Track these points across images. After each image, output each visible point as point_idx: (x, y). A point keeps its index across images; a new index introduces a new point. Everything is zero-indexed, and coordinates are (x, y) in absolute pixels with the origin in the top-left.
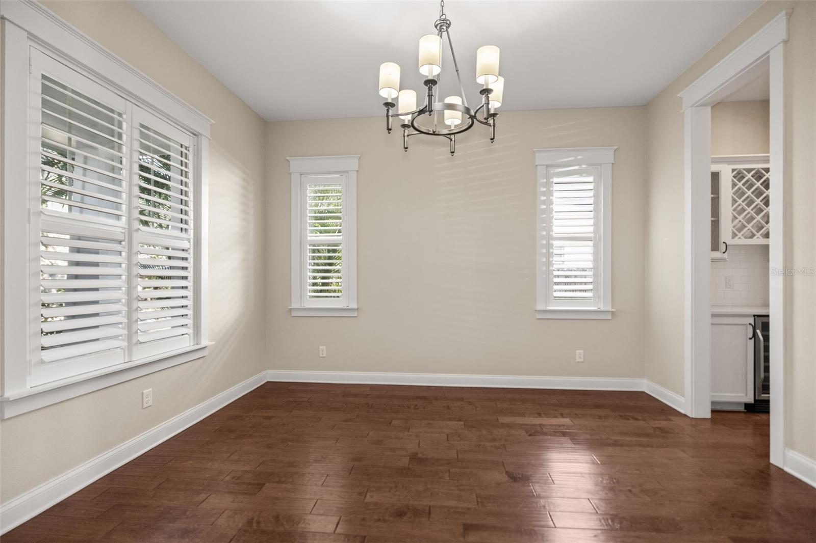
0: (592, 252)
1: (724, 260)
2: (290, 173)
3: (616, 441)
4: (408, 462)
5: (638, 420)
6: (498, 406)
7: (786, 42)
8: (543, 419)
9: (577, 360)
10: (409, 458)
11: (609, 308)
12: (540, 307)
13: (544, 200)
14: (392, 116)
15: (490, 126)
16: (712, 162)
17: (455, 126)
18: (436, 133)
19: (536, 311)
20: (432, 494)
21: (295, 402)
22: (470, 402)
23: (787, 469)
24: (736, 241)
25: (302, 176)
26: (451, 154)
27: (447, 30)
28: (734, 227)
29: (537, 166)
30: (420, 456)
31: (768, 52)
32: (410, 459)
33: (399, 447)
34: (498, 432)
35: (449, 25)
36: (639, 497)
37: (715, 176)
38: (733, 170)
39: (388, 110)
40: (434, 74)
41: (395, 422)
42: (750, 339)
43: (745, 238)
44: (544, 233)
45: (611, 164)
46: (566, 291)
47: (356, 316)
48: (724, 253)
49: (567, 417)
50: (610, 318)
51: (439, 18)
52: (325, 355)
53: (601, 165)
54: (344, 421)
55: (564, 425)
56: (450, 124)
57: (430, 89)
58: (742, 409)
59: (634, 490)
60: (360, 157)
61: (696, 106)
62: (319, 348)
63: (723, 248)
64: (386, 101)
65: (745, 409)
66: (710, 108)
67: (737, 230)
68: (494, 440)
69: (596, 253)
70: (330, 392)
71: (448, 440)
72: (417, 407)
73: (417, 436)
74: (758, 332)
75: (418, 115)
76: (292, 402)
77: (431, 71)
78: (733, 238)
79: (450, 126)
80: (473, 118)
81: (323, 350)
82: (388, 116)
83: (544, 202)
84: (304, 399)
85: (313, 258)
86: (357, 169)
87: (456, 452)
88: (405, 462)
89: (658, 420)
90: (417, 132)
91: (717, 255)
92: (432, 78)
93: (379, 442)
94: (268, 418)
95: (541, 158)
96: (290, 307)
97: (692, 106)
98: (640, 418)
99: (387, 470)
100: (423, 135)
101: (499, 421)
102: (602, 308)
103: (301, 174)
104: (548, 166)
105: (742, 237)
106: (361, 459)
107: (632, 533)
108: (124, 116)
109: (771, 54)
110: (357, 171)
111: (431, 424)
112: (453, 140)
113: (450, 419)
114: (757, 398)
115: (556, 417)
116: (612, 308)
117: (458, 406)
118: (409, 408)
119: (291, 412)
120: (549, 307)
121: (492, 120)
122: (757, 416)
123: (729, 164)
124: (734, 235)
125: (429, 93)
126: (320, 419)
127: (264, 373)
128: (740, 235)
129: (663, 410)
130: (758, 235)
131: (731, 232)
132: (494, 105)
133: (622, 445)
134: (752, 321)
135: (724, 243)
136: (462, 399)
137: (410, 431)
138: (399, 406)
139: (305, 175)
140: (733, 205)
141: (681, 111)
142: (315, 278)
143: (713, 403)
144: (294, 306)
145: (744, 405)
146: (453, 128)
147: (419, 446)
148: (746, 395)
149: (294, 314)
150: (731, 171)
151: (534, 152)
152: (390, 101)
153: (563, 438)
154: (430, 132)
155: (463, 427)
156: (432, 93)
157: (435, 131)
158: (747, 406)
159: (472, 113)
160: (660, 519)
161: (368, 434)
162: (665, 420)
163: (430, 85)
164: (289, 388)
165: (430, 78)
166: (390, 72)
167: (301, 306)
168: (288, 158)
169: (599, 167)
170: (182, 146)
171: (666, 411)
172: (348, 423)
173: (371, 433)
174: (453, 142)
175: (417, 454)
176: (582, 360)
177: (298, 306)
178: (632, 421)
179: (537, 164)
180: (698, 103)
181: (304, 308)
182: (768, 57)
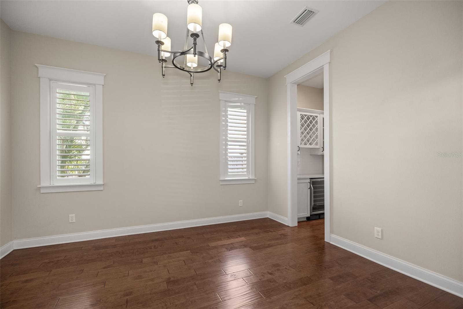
2: (39, 77)
3: (269, 244)
4: (166, 285)
5: (272, 232)
6: (205, 237)
7: (330, 63)
8: (231, 240)
9: (240, 206)
10: (165, 282)
11: (254, 178)
12: (222, 178)
13: (224, 120)
15: (218, 72)
17: (194, 68)
18: (184, 69)
19: (220, 180)
20: (191, 302)
21: (52, 262)
22: (188, 238)
23: (331, 243)
24: (303, 146)
25: (51, 81)
26: (191, 84)
30: (172, 279)
31: (323, 66)
32: (167, 283)
33: (156, 277)
34: (212, 252)
36: (291, 270)
38: (301, 115)
40: (197, 31)
41: (145, 260)
42: (309, 189)
44: (224, 138)
45: (254, 105)
47: (102, 189)
48: (298, 151)
49: (242, 237)
50: (254, 183)
52: (74, 221)
53: (250, 104)
54: (104, 268)
55: (243, 241)
56: (190, 66)
57: (195, 40)
58: (305, 220)
59: (287, 268)
60: (105, 76)
61: (293, 83)
62: (69, 216)
64: (157, 40)
65: (307, 219)
66: (296, 86)
68: (212, 258)
70: (82, 249)
71: (185, 264)
72: (156, 247)
73: (165, 266)
74: (311, 185)
75: (181, 55)
76: (49, 263)
77: (195, 29)
79: (190, 68)
81: (72, 217)
83: (224, 121)
84: (60, 259)
86: (103, 84)
87: (194, 271)
88: (164, 286)
89: (279, 230)
90: (174, 67)
92: (196, 33)
93: (139, 277)
94: (26, 281)
95: (223, 96)
96: (38, 186)
97: (291, 83)
98: (272, 231)
99: (154, 295)
100: (177, 69)
101: (209, 246)
102: (251, 178)
103: (50, 80)
104: (226, 101)
106: (131, 293)
107: (297, 290)
109: (324, 66)
110: (103, 85)
111: (170, 256)
112: (193, 76)
113: (181, 251)
114: (311, 214)
115: (237, 238)
116: (255, 177)
117: (182, 242)
118: (151, 248)
119: (51, 271)
120: (226, 178)
121: (219, 69)
122: (311, 222)
123: (300, 112)
124: (301, 143)
125: (194, 42)
126: (82, 271)
127: (10, 243)
129: (279, 225)
133: (272, 246)
134: (309, 181)
135: (298, 146)
136: (183, 237)
137: (158, 264)
138: (143, 248)
139: (54, 81)
141: (286, 84)
143: (298, 218)
144: (43, 184)
146: (192, 68)
147: (169, 273)
148: (308, 213)
149: (42, 191)
150: (300, 115)
151: (219, 92)
152: (160, 40)
153: (245, 248)
154: (181, 68)
155: (191, 253)
156: (196, 42)
157: (184, 68)
160: (303, 278)
161: (128, 273)
162: (282, 230)
163: (195, 37)
164: (40, 252)
165: (195, 32)
167: (50, 184)
168: (36, 65)
171: (281, 226)
172: (109, 269)
173: (131, 272)
174: (192, 77)
175: (169, 278)
176: (242, 205)
177: (47, 184)
178: (270, 233)
179: (220, 99)
180: (293, 82)
181: (53, 186)
182: (323, 67)
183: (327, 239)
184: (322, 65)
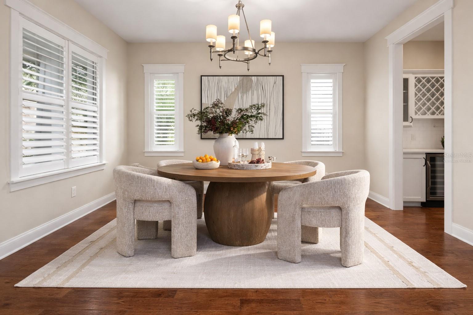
0: (332, 120)
1: (410, 126)
2: (144, 73)
7: (453, 8)
11: (341, 151)
12: (304, 150)
14: (213, 52)
15: (269, 57)
16: (404, 73)
19: (302, 152)
24: (417, 117)
25: (151, 74)
26: (248, 70)
27: (242, 9)
28: (416, 109)
29: (302, 73)
35: (243, 7)
37: (406, 81)
38: (416, 78)
39: (211, 49)
40: (236, 33)
42: (424, 166)
43: (422, 115)
45: (342, 73)
46: (318, 141)
47: (183, 156)
48: (411, 123)
50: (342, 156)
51: (238, 3)
58: (420, 205)
60: (185, 65)
61: (395, 44)
63: (410, 120)
64: (210, 44)
65: (421, 205)
66: (402, 46)
67: (417, 110)
69: (334, 121)
74: (428, 162)
75: (228, 52)
77: (234, 32)
78: (415, 115)
80: (257, 54)
82: (211, 52)
85: (158, 122)
91: (406, 123)
92: (235, 35)
96: (143, 151)
97: (393, 44)
100: (230, 61)
102: (337, 150)
104: (308, 73)
105: (420, 114)
108: (64, 48)
109: (445, 14)
110: (183, 73)
112: (249, 63)
114: (427, 200)
116: (343, 150)
120: (309, 150)
121: (269, 54)
122: (428, 209)
123: (413, 74)
124: (416, 113)
125: (233, 42)
128: (419, 113)
130: (428, 113)
131: (414, 111)
132: (270, 46)
134: (424, 156)
135: (411, 117)
140: (415, 97)
141: (387, 47)
142: (159, 133)
143: (404, 202)
144: (146, 150)
145: (420, 203)
148: (422, 198)
149: (146, 155)
150: (414, 78)
151: (300, 65)
152: (212, 44)
154: (234, 60)
156: (235, 42)
157: (237, 59)
158: (422, 203)
159: (257, 51)
166: (212, 30)
168: (142, 65)
169: (336, 74)
170: (93, 62)
177: (149, 150)
179: (302, 72)
180: (396, 42)
181: (152, 151)
182: (444, 16)
183: (447, 230)
184: (442, 13)
